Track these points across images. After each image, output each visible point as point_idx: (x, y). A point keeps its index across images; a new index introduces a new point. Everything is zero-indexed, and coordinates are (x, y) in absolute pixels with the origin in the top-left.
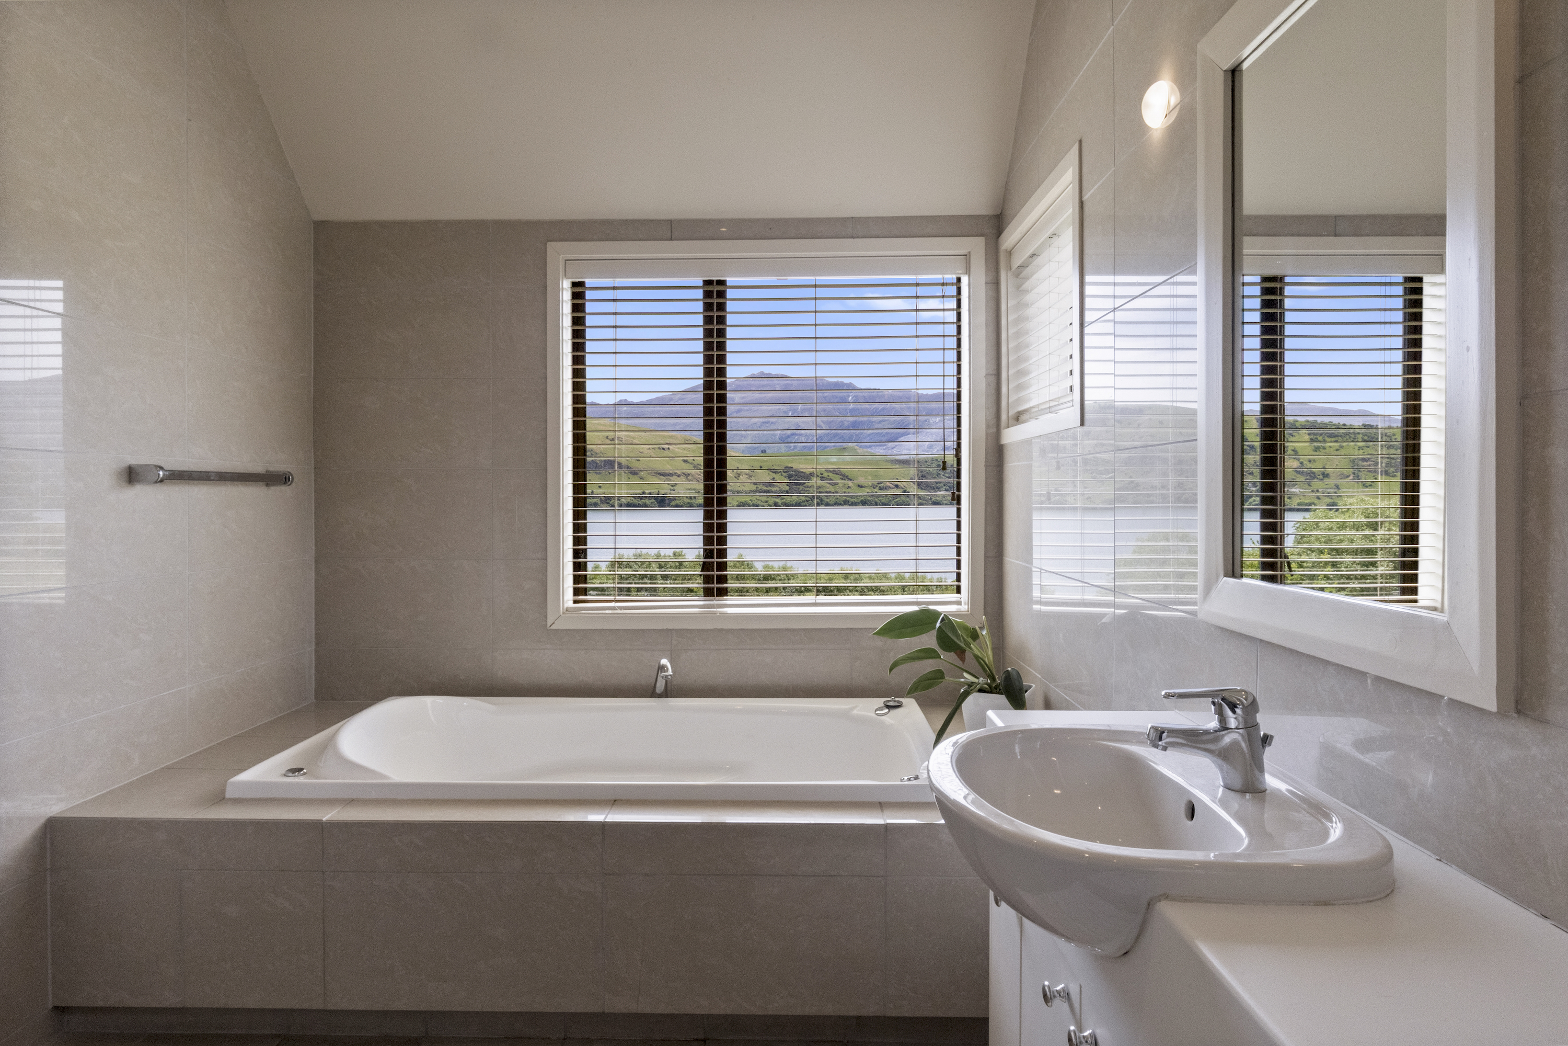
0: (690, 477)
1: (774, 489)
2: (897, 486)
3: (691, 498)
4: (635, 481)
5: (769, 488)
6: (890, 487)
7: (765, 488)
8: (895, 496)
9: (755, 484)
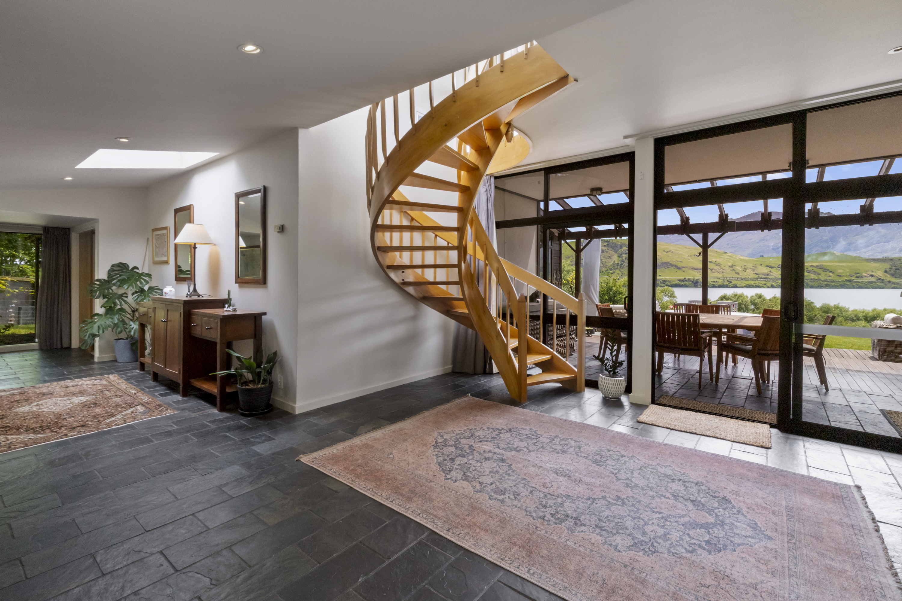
0: (713, 271)
1: (770, 277)
2: (872, 276)
3: (714, 282)
4: (679, 272)
5: (767, 277)
6: (865, 276)
7: (764, 276)
8: (872, 282)
9: (756, 274)
